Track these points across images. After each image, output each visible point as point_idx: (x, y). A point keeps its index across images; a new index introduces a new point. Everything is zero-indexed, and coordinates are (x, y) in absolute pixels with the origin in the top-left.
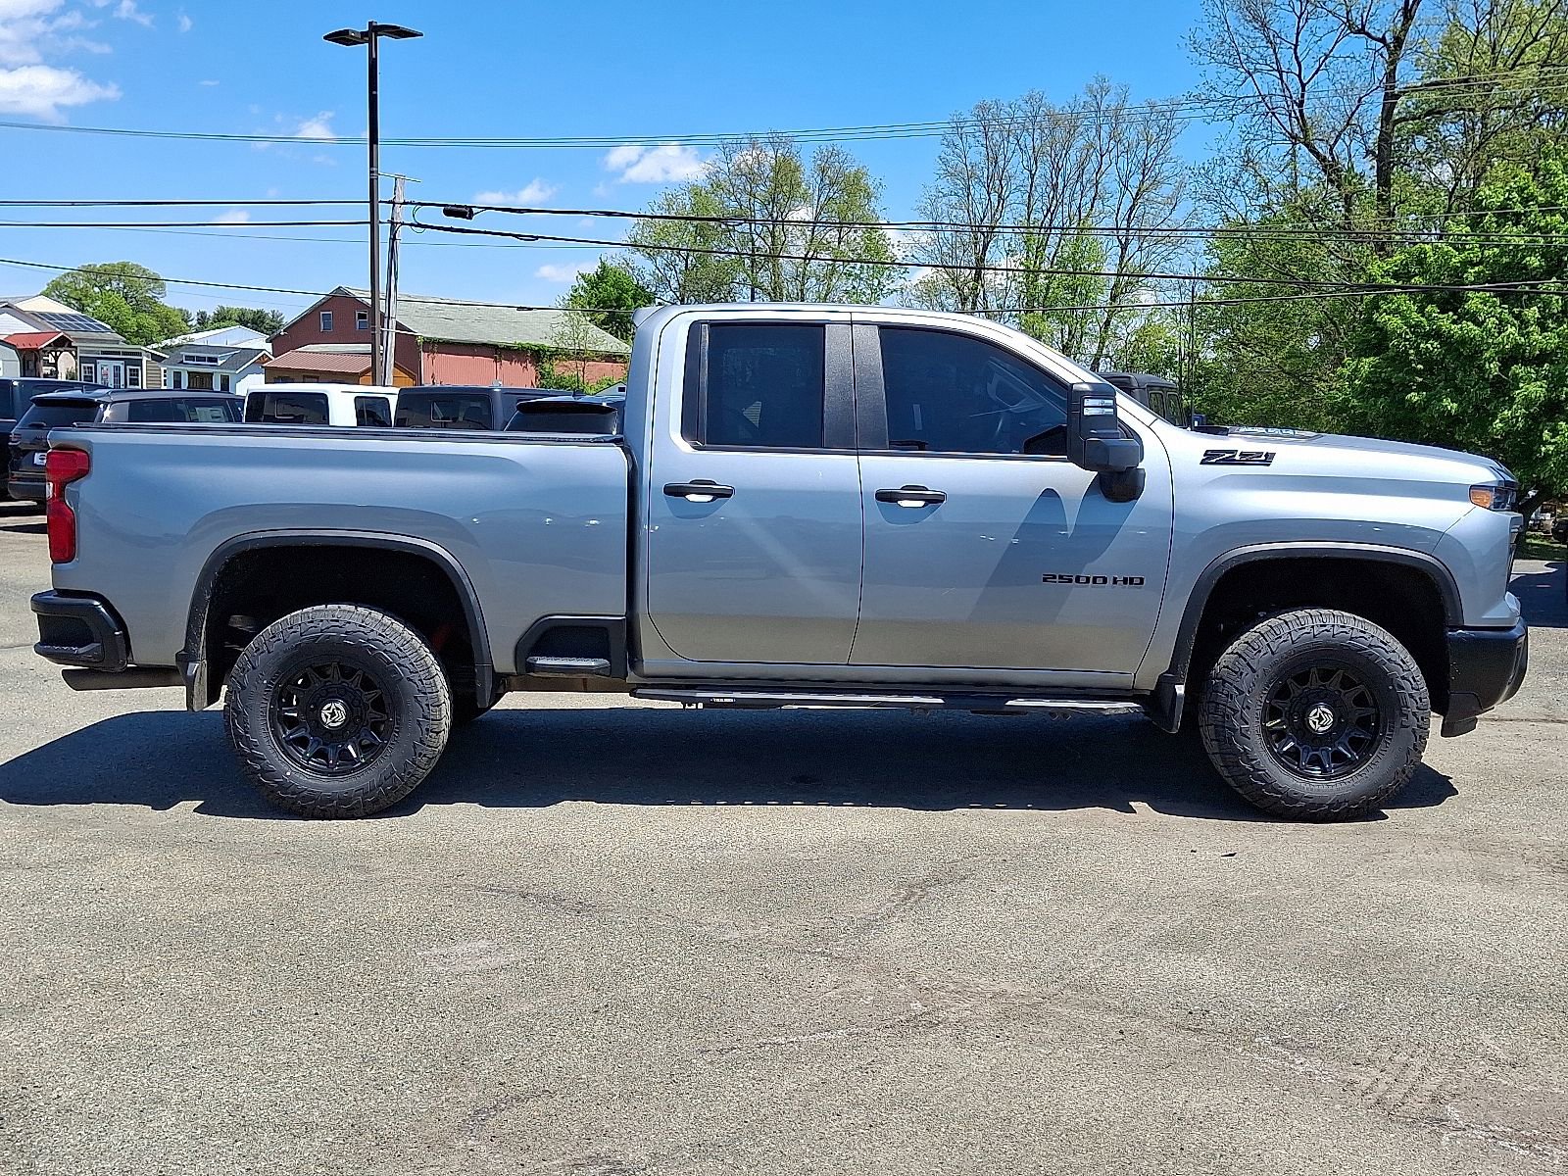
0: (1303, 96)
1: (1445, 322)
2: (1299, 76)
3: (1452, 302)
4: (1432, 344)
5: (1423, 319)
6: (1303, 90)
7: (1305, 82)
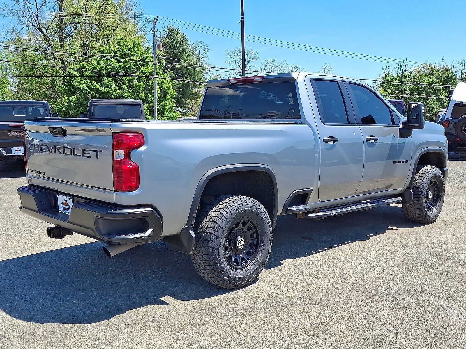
0: (38, 12)
1: (98, 86)
2: (36, 6)
3: (99, 80)
4: (95, 93)
5: (91, 85)
6: (38, 11)
7: (38, 8)
